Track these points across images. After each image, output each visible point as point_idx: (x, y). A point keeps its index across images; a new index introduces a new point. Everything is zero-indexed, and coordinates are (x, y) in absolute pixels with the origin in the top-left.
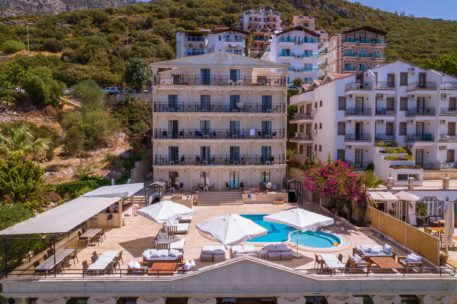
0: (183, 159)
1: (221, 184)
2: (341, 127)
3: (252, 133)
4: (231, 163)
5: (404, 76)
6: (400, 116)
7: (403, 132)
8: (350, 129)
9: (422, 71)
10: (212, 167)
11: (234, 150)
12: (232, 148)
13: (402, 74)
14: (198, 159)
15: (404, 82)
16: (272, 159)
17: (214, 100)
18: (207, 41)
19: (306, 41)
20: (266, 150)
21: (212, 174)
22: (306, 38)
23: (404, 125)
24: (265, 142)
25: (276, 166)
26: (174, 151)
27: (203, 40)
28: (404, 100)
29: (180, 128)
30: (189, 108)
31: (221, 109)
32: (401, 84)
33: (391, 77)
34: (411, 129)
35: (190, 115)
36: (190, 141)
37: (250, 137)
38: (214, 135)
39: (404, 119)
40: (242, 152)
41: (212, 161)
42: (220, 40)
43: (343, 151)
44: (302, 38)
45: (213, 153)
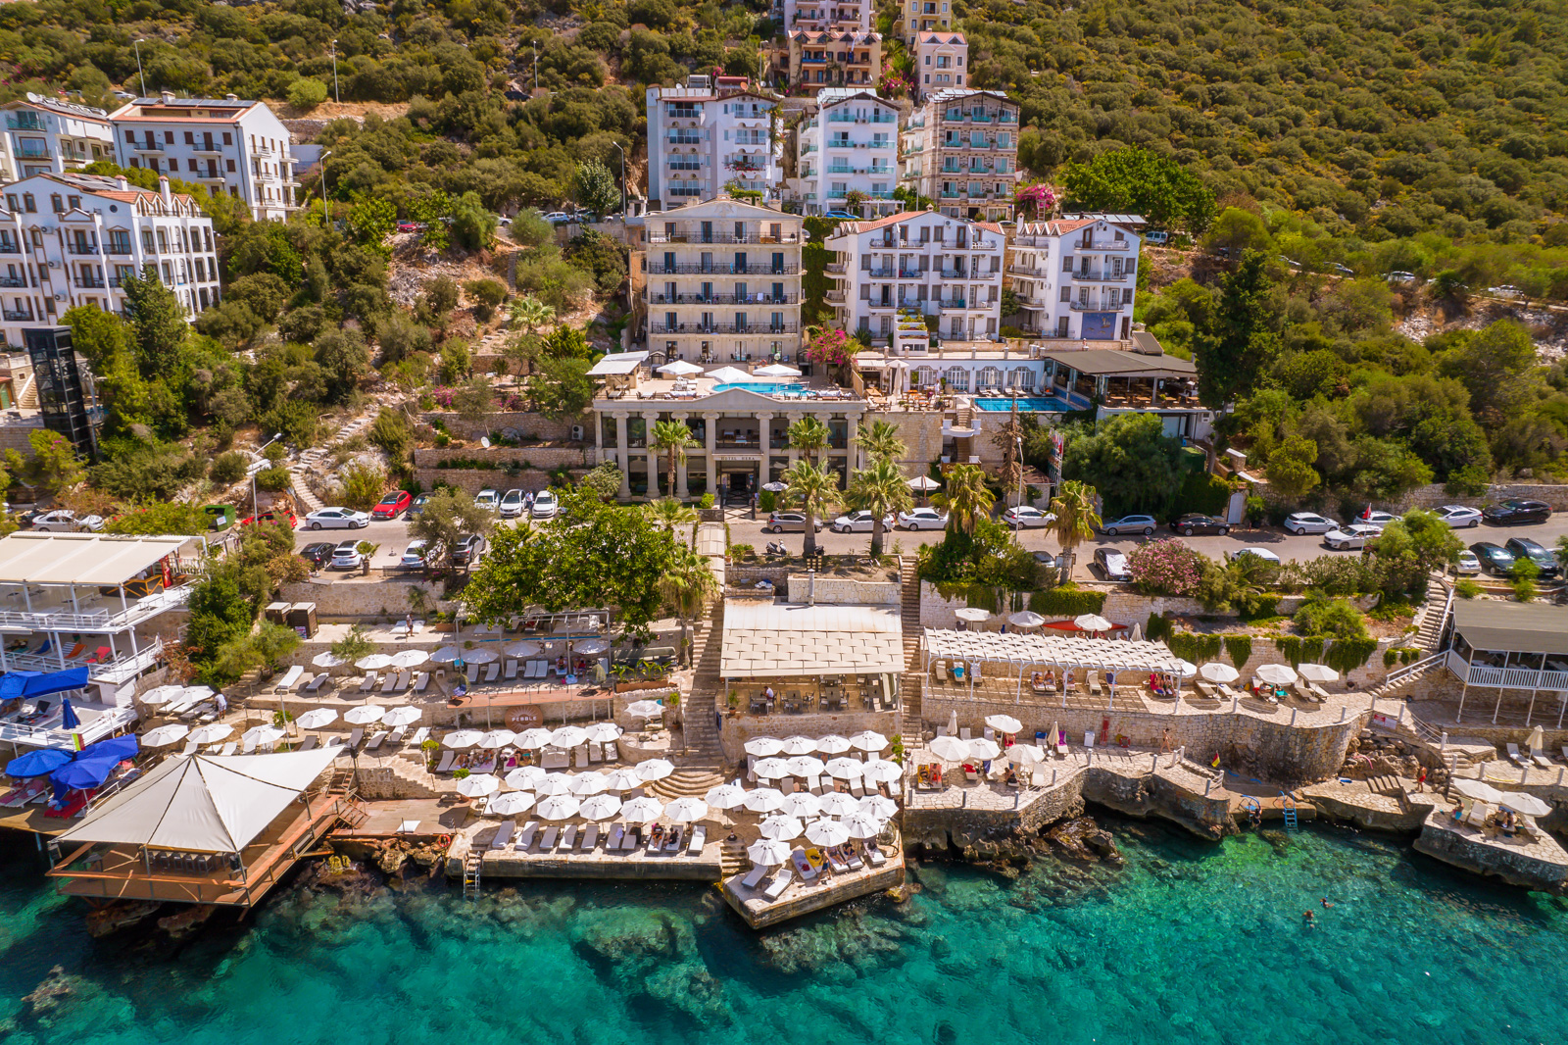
0: (682, 326)
1: (726, 355)
2: (865, 289)
3: (760, 297)
4: (737, 332)
5: (939, 230)
6: (932, 278)
7: (937, 297)
8: (876, 293)
9: (961, 224)
10: (715, 336)
11: (740, 317)
12: (738, 314)
13: (936, 228)
14: (699, 326)
15: (939, 238)
16: (783, 327)
17: (717, 259)
18: (703, 117)
19: (877, 120)
20: (776, 316)
21: (715, 344)
22: (877, 111)
23: (937, 288)
24: (777, 308)
25: (787, 335)
26: (672, 317)
27: (696, 114)
28: (939, 259)
29: (679, 291)
30: (688, 269)
31: (724, 270)
32: (936, 240)
33: (925, 230)
34: (947, 294)
35: (690, 277)
36: (691, 306)
37: (757, 302)
38: (717, 300)
39: (938, 282)
40: (750, 319)
41: (715, 329)
42: (726, 112)
43: (867, 318)
44: (870, 113)
45: (716, 320)
